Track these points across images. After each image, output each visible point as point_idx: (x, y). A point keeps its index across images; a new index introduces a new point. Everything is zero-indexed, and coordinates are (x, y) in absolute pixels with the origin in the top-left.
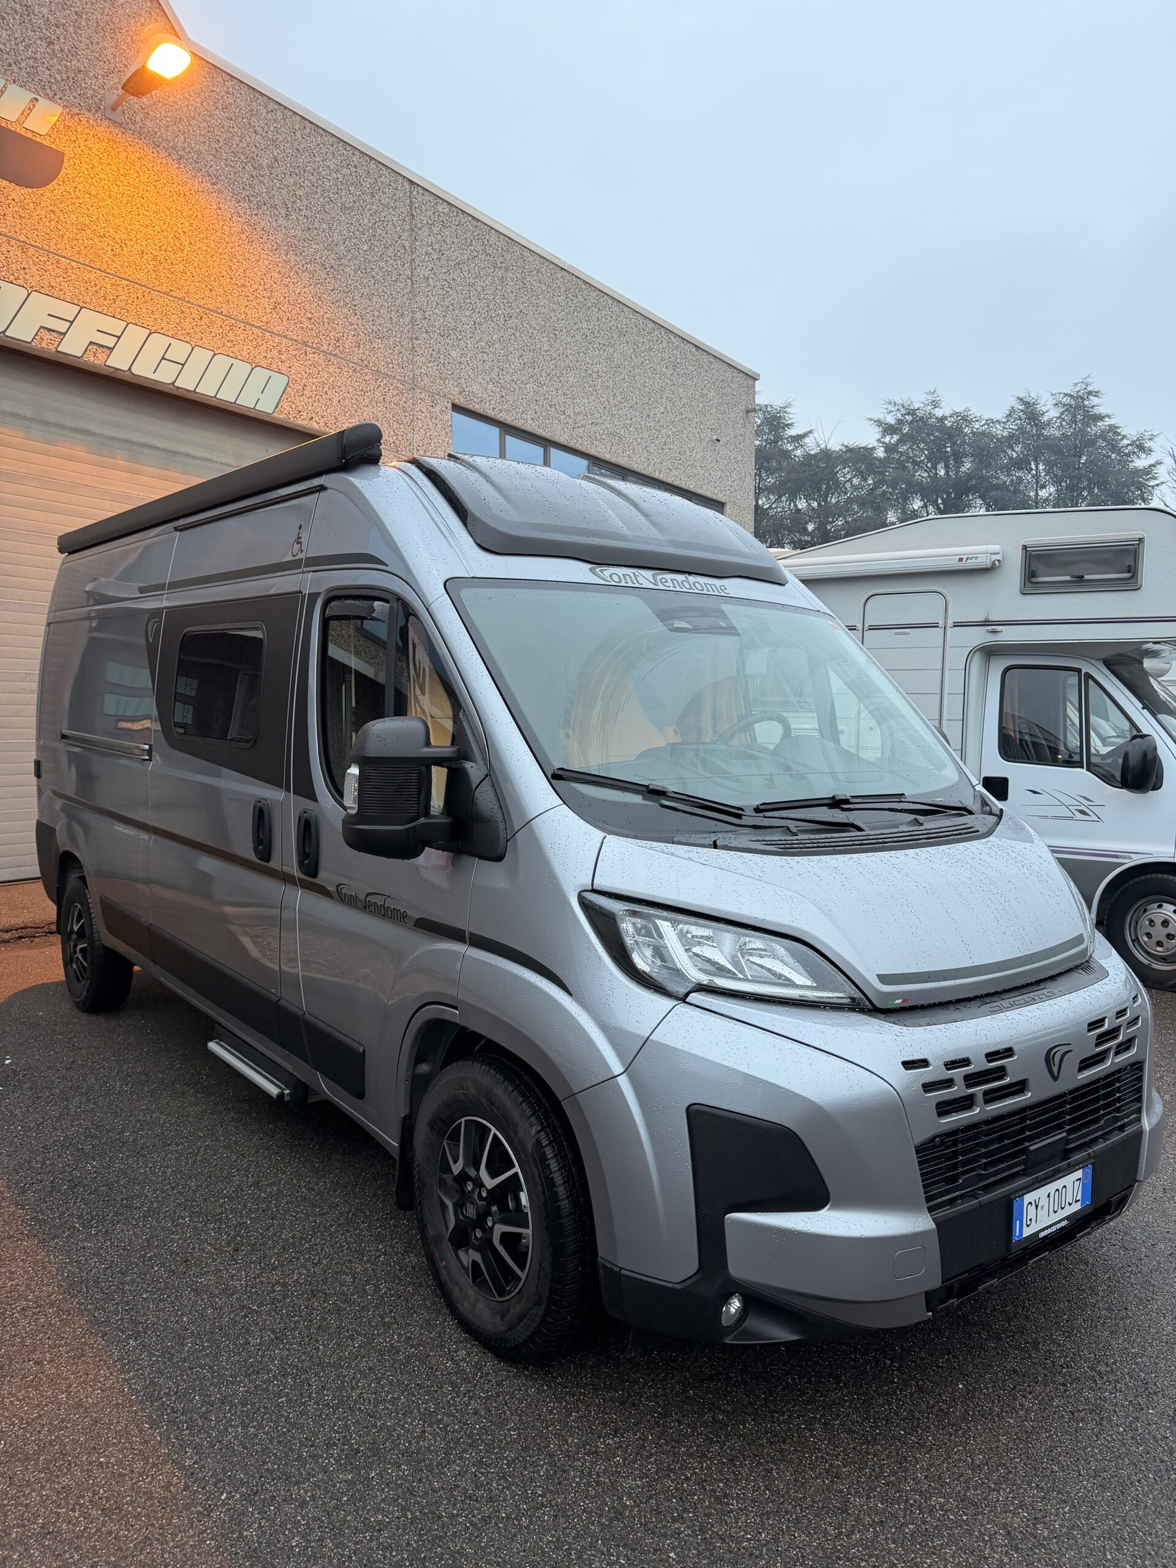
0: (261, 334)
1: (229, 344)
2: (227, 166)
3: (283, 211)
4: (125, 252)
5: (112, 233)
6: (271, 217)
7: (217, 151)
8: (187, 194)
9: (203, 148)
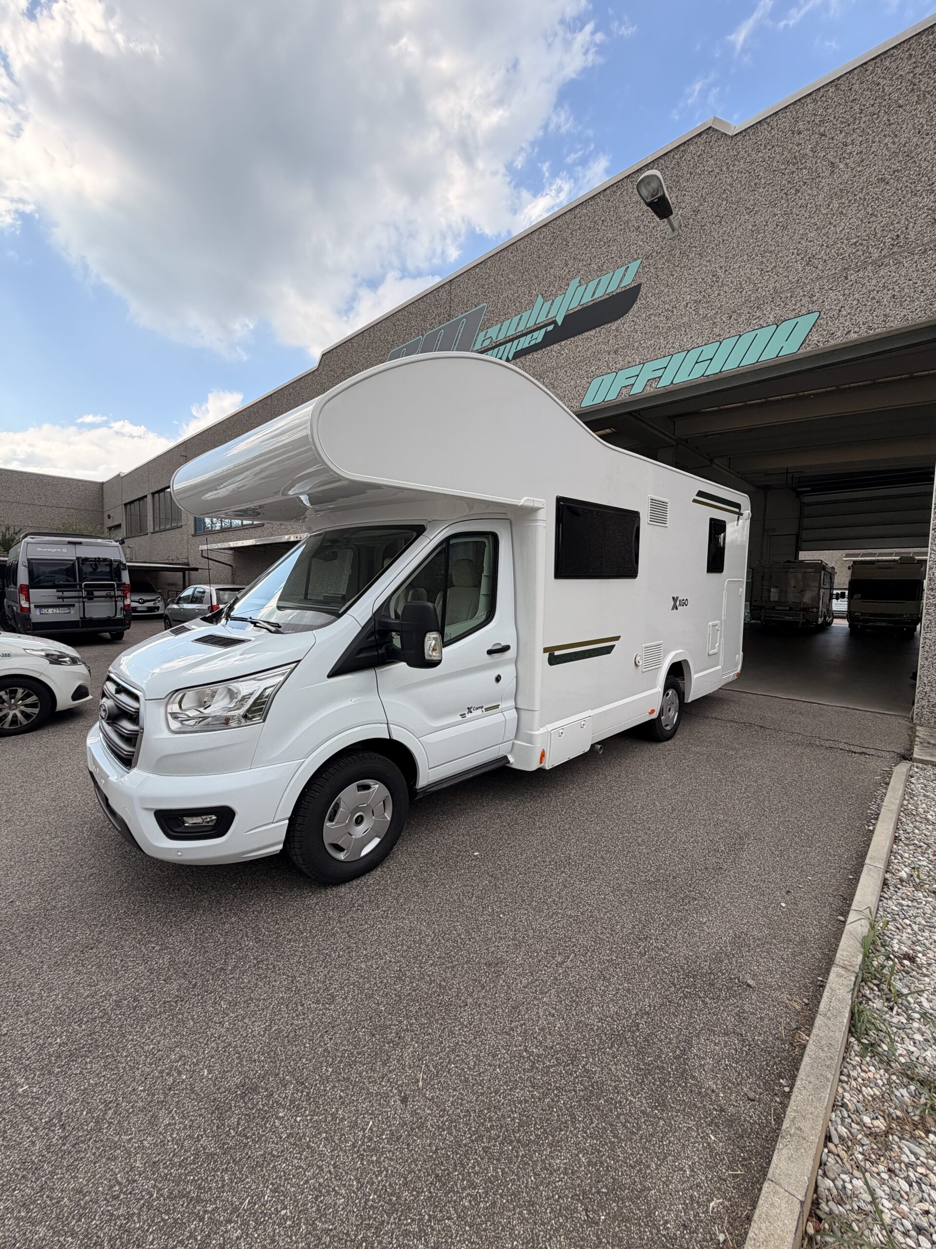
0: (789, 295)
1: (755, 322)
2: (764, 188)
3: (827, 173)
4: (675, 313)
5: (667, 306)
6: (811, 189)
7: (755, 184)
8: (725, 238)
9: (742, 195)
